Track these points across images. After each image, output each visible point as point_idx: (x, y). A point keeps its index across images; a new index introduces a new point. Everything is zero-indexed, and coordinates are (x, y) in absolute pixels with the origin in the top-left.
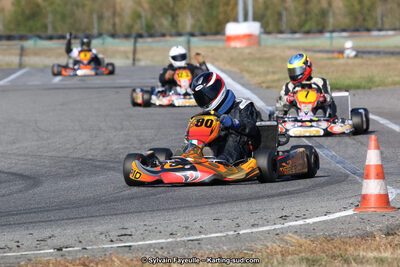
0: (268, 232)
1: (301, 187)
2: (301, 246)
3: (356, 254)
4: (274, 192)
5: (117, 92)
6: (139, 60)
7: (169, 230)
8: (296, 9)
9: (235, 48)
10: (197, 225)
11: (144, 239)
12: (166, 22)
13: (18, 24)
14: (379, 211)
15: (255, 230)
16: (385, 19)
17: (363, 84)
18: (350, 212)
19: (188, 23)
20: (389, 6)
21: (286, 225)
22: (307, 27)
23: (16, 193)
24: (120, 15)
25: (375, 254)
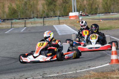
0: (85, 71)
1: (94, 58)
2: (95, 75)
3: (110, 76)
4: (86, 60)
5: (39, 34)
6: (45, 24)
7: (57, 72)
8: (89, 8)
9: (72, 20)
10: (65, 70)
11: (50, 75)
12: (52, 13)
13: (10, 16)
14: (116, 64)
15: (81, 71)
16: (114, 10)
17: (109, 28)
18: (108, 64)
19: (58, 13)
20: (115, 6)
21: (90, 69)
22: (92, 13)
23: (13, 63)
24: (39, 12)
25: (116, 76)
